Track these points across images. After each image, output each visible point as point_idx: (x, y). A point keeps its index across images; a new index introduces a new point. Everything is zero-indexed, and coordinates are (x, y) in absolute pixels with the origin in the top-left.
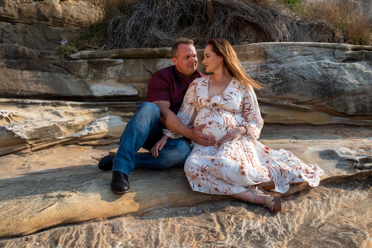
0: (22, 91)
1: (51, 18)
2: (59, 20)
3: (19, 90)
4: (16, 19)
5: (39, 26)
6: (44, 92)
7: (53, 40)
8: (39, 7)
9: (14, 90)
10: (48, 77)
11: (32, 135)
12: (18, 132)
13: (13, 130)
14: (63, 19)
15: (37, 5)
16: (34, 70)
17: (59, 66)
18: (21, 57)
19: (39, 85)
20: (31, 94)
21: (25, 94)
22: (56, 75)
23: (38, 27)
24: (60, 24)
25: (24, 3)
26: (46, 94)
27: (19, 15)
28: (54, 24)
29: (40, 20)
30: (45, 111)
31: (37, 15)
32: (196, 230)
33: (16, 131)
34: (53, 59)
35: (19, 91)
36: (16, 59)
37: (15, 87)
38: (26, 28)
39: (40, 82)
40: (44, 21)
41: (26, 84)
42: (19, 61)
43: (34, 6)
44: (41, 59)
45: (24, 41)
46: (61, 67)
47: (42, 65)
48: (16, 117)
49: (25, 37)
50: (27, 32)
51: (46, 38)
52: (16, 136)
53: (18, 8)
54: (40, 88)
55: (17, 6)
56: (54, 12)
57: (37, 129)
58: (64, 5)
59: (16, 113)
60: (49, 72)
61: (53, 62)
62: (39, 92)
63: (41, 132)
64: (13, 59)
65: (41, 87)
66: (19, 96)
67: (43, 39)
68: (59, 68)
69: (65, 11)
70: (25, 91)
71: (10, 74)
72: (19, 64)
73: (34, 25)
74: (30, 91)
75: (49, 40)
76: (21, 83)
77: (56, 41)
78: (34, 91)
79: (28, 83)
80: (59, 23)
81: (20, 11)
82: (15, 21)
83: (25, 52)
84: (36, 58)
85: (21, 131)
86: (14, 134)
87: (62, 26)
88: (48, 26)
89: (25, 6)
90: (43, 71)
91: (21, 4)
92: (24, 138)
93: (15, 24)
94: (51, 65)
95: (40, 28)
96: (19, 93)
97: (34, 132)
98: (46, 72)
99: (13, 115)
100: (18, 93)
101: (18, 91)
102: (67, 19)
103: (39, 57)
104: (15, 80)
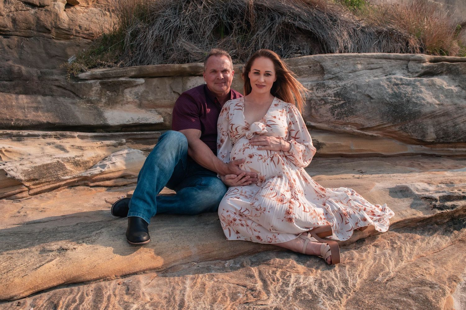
0: (18, 120)
1: (54, 29)
2: (65, 32)
3: (14, 119)
4: (10, 31)
5: (39, 39)
6: (45, 121)
7: (57, 56)
8: (38, 15)
9: (7, 119)
10: (51, 102)
11: (29, 174)
12: (12, 171)
13: (5, 169)
14: (69, 30)
15: (36, 13)
16: (32, 94)
17: (65, 89)
18: (17, 78)
19: (39, 112)
20: (28, 124)
21: (21, 124)
22: (61, 99)
23: (38, 40)
24: (66, 37)
25: (20, 11)
26: (48, 123)
27: (14, 26)
28: (58, 37)
29: (40, 32)
30: (47, 145)
31: (36, 26)
32: (232, 288)
33: (9, 170)
34: (57, 80)
35: (14, 121)
36: (11, 80)
37: (9, 115)
38: (22, 41)
39: (40, 109)
40: (45, 33)
41: (22, 112)
42: (13, 83)
43: (32, 14)
44: (42, 81)
45: (20, 59)
46: (66, 89)
47: (42, 88)
48: (9, 153)
49: (21, 53)
50: (24, 47)
51: (48, 54)
52: (9, 176)
53: (12, 17)
54: (41, 116)
55: (11, 15)
56: (58, 23)
57: (35, 167)
58: (70, 13)
59: (9, 147)
60: (52, 96)
61: (57, 83)
62: (39, 122)
63: (41, 171)
64: (6, 81)
65: (41, 115)
66: (14, 126)
67: (44, 55)
68: (64, 91)
69: (72, 20)
70: (21, 120)
71: (2, 100)
72: (14, 87)
73: (32, 38)
74: (27, 121)
75: (52, 57)
76: (16, 110)
77: (60, 58)
78: (33, 121)
79: (25, 110)
80: (64, 36)
81: (14, 21)
82: (8, 33)
83: (21, 72)
84: (36, 78)
85: (15, 170)
86: (7, 174)
87: (68, 39)
88: (51, 39)
89: (21, 15)
90: (44, 95)
91: (15, 13)
92: (19, 178)
93: (8, 38)
94: (55, 88)
95: (39, 41)
96: (14, 123)
97: (32, 171)
98: (48, 97)
99: (6, 151)
100: (12, 123)
101: (12, 120)
102: (74, 30)
103: (39, 77)
104: (9, 107)
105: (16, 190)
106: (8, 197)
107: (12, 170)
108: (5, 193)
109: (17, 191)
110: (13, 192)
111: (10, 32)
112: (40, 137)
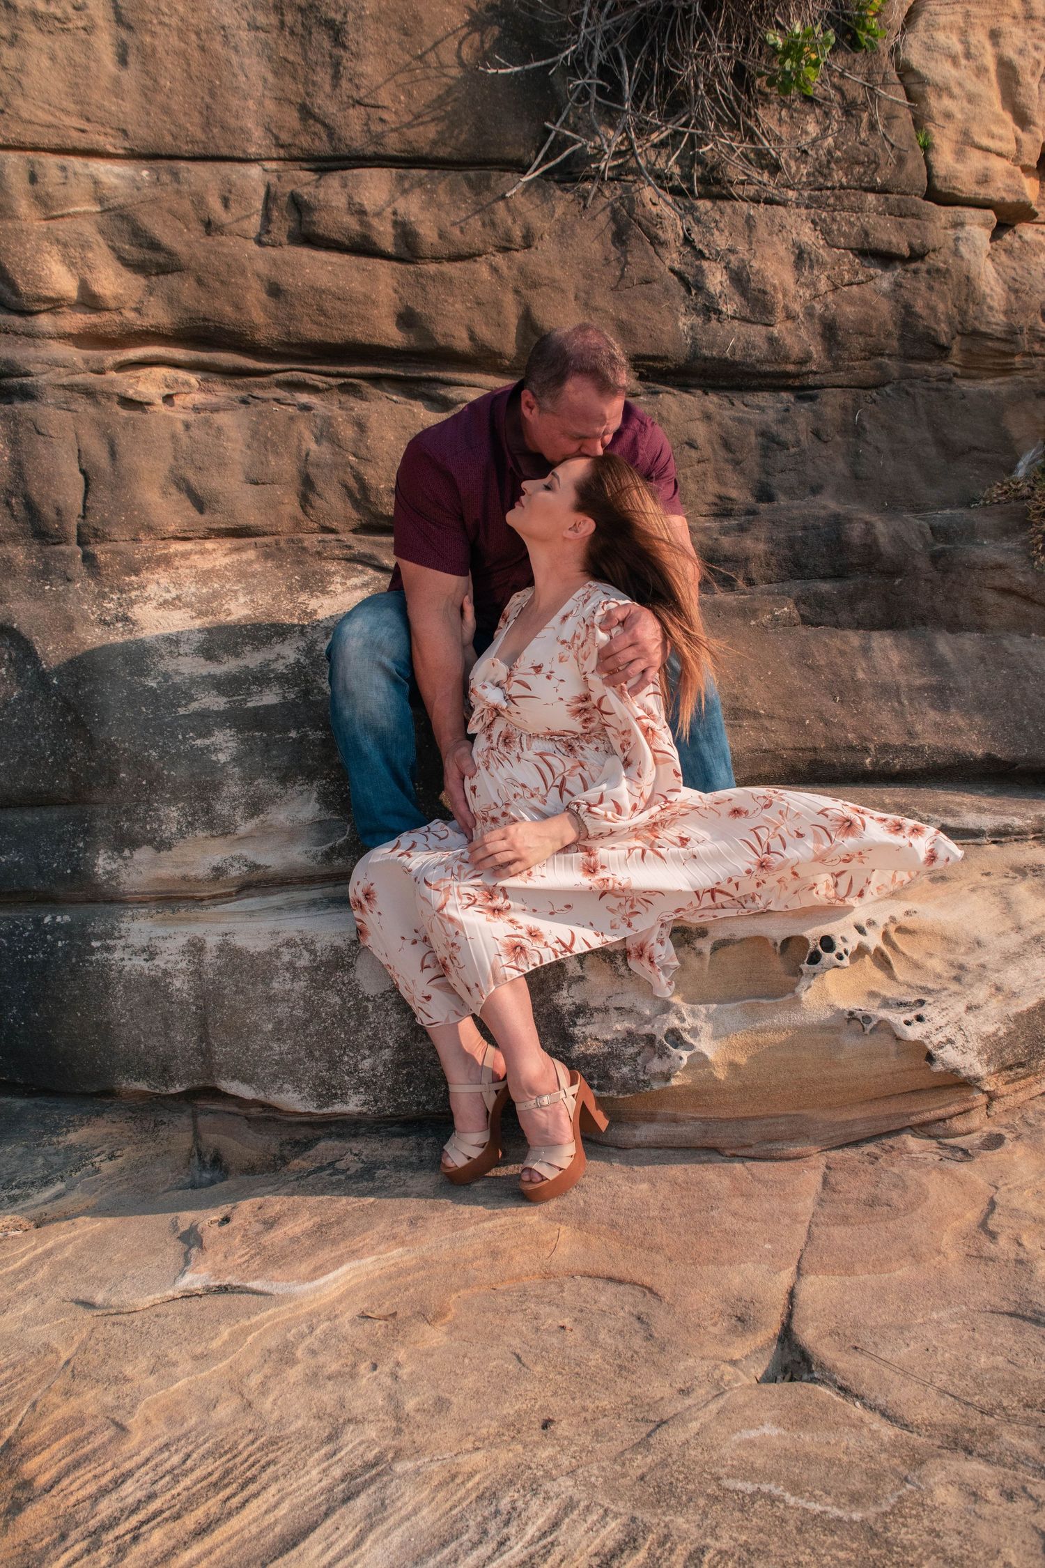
0: (884, 748)
1: (958, 338)
2: (997, 345)
3: (872, 746)
4: (815, 373)
5: (910, 390)
6: (980, 751)
7: (975, 448)
8: (907, 295)
9: (851, 748)
10: (982, 660)
11: (1001, 1051)
12: (948, 1047)
13: (926, 1042)
14: (1012, 333)
15: (898, 285)
16: (913, 625)
17: (1027, 599)
18: (859, 565)
19: (953, 710)
20: (921, 764)
21: (898, 764)
22: (1015, 644)
23: (908, 393)
24: (998, 364)
25: (846, 289)
26: (990, 759)
27: (828, 351)
28: (971, 369)
29: (912, 358)
30: (1011, 874)
31: (902, 338)
33: (940, 1046)
34: (1000, 567)
35: (873, 753)
36: (838, 575)
37: (854, 731)
38: (859, 407)
39: (952, 695)
40: (929, 360)
41: (894, 710)
42: (850, 584)
43: (884, 295)
44: (946, 572)
45: (856, 476)
46: (1034, 602)
47: (947, 599)
48: (908, 937)
49: (857, 455)
50: (864, 429)
51: (943, 444)
52: (938, 1067)
53: (822, 317)
54: (960, 729)
55: (819, 308)
56: (972, 310)
57: (1019, 1017)
58: (1004, 258)
59: (907, 913)
60: (981, 628)
61: (1001, 580)
62: (956, 755)
63: (1035, 1028)
64: (824, 578)
65: (962, 723)
66: (873, 772)
67: (932, 451)
68: (1025, 608)
69: (1016, 291)
70: (898, 751)
71: (822, 663)
72: (852, 600)
73: (888, 389)
74: (917, 751)
75: (951, 451)
76: (871, 706)
77: (984, 455)
78: (937, 751)
79: (900, 703)
80: (991, 361)
81: (830, 331)
82: (811, 380)
83: (875, 540)
84: (922, 563)
85: (960, 1041)
86: (930, 1058)
87: (1007, 370)
88: (950, 381)
89: (851, 301)
90: (955, 626)
91: (830, 297)
92: (972, 1074)
93: (812, 399)
94: (991, 598)
95: (914, 399)
96: (872, 763)
97: (1009, 1034)
98: (967, 635)
99: (900, 930)
100: (868, 761)
101: (866, 750)
102: (1025, 330)
103: (935, 558)
104: (845, 690)
105: (949, 1104)
106: (922, 1129)
107: (950, 1041)
108: (912, 1114)
109: (953, 1109)
110: (940, 1113)
111: (818, 377)
112: (985, 841)
